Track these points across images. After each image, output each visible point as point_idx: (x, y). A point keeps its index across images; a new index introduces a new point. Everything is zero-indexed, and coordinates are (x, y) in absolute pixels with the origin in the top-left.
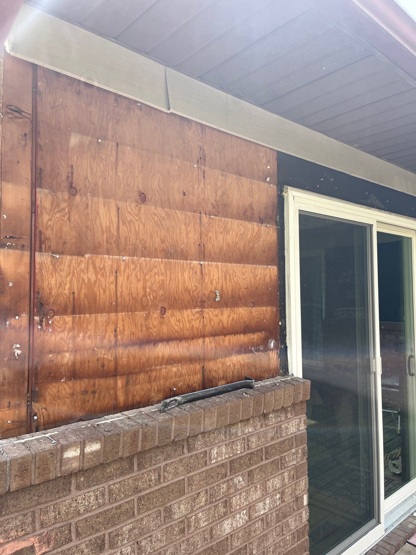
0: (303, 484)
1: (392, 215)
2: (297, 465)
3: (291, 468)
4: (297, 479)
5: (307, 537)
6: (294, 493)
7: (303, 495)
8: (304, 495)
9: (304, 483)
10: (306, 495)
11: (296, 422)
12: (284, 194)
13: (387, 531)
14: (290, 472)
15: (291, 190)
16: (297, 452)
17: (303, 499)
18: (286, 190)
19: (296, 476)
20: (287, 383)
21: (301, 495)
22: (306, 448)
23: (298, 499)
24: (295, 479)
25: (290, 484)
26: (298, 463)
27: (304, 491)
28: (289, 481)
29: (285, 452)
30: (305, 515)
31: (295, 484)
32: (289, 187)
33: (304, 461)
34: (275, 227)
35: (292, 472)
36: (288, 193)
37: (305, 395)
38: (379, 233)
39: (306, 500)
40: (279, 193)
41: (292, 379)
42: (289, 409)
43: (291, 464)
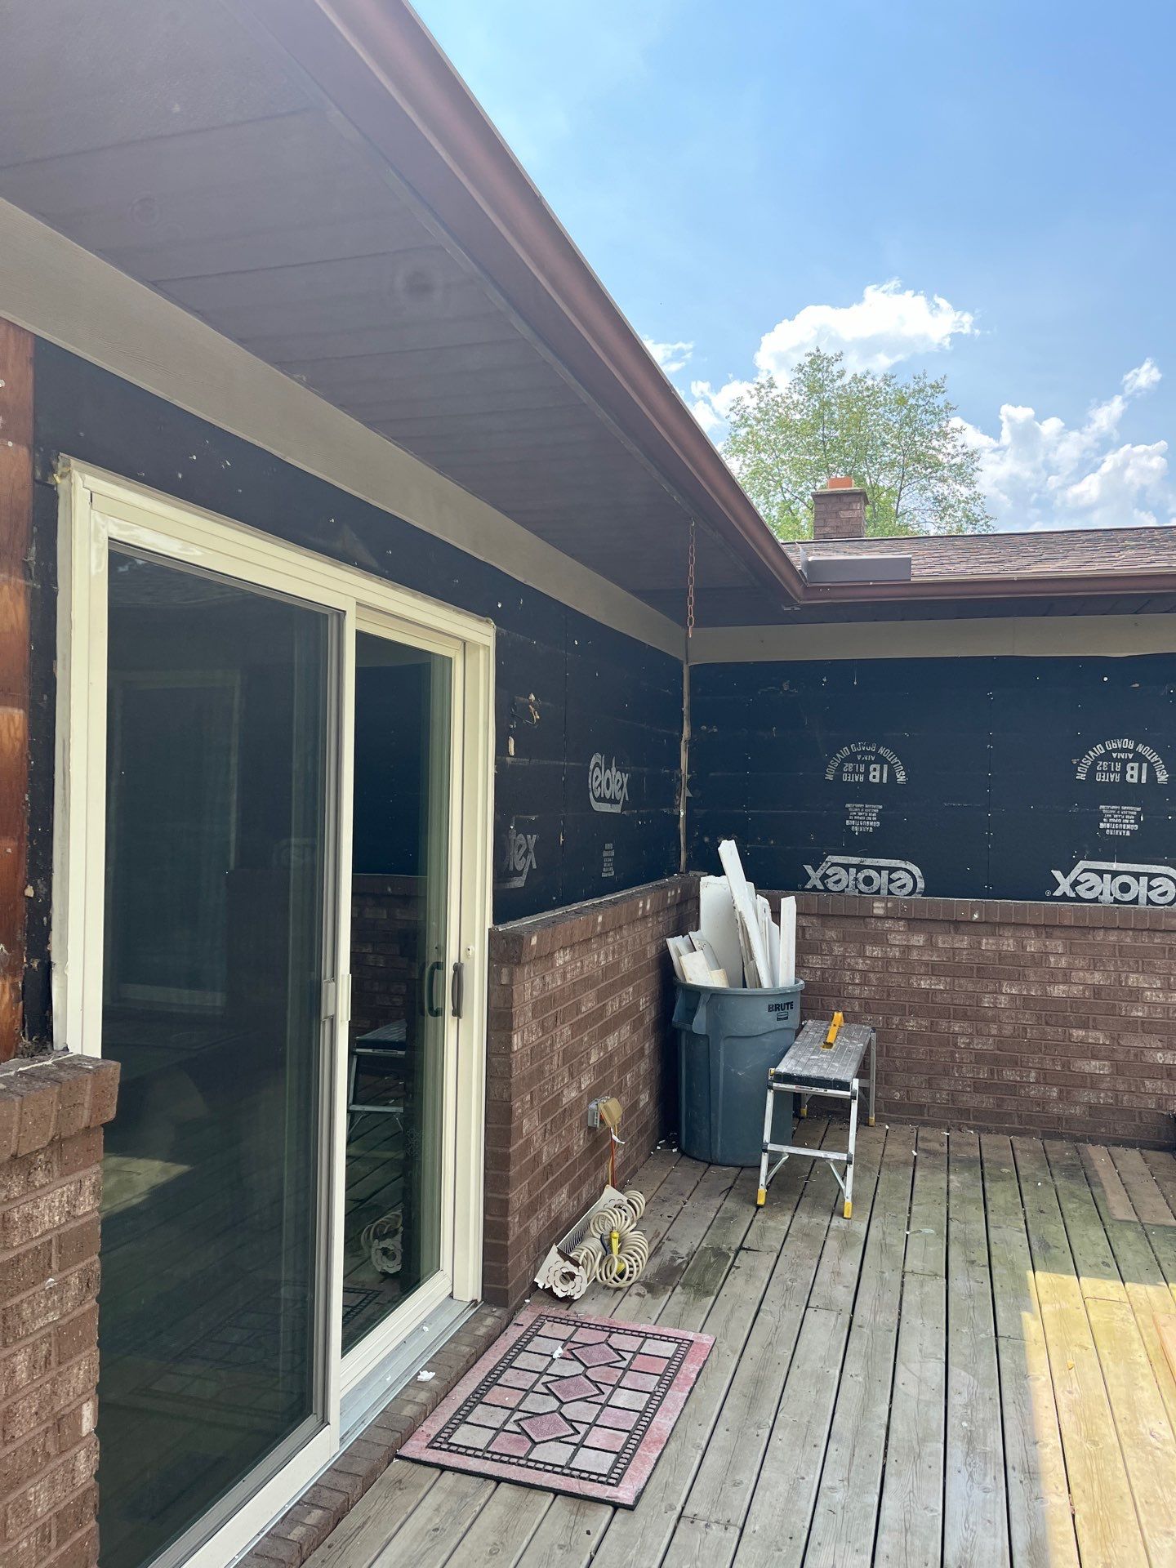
0: (82, 1373)
1: (400, 590)
2: (61, 1322)
3: (38, 1336)
4: (60, 1363)
5: (93, 1523)
6: (49, 1408)
7: (80, 1407)
8: (85, 1406)
9: (84, 1369)
10: (90, 1403)
11: (62, 1194)
12: (58, 479)
13: (347, 1441)
14: (35, 1347)
15: (82, 471)
16: (63, 1284)
17: (81, 1417)
18: (65, 470)
19: (59, 1355)
20: (38, 1079)
21: (73, 1407)
22: (98, 1265)
23: (62, 1423)
24: (53, 1364)
25: (37, 1385)
26: (63, 1316)
27: (83, 1393)
28: (30, 1375)
29: (19, 1291)
30: (85, 1464)
31: (53, 1382)
32: (73, 461)
33: (87, 1306)
34: (21, 581)
35: (44, 1347)
36: (70, 480)
37: (97, 1108)
38: (360, 635)
39: (91, 1417)
40: (39, 474)
41: (60, 1065)
42: (41, 1157)
43: (41, 1323)
